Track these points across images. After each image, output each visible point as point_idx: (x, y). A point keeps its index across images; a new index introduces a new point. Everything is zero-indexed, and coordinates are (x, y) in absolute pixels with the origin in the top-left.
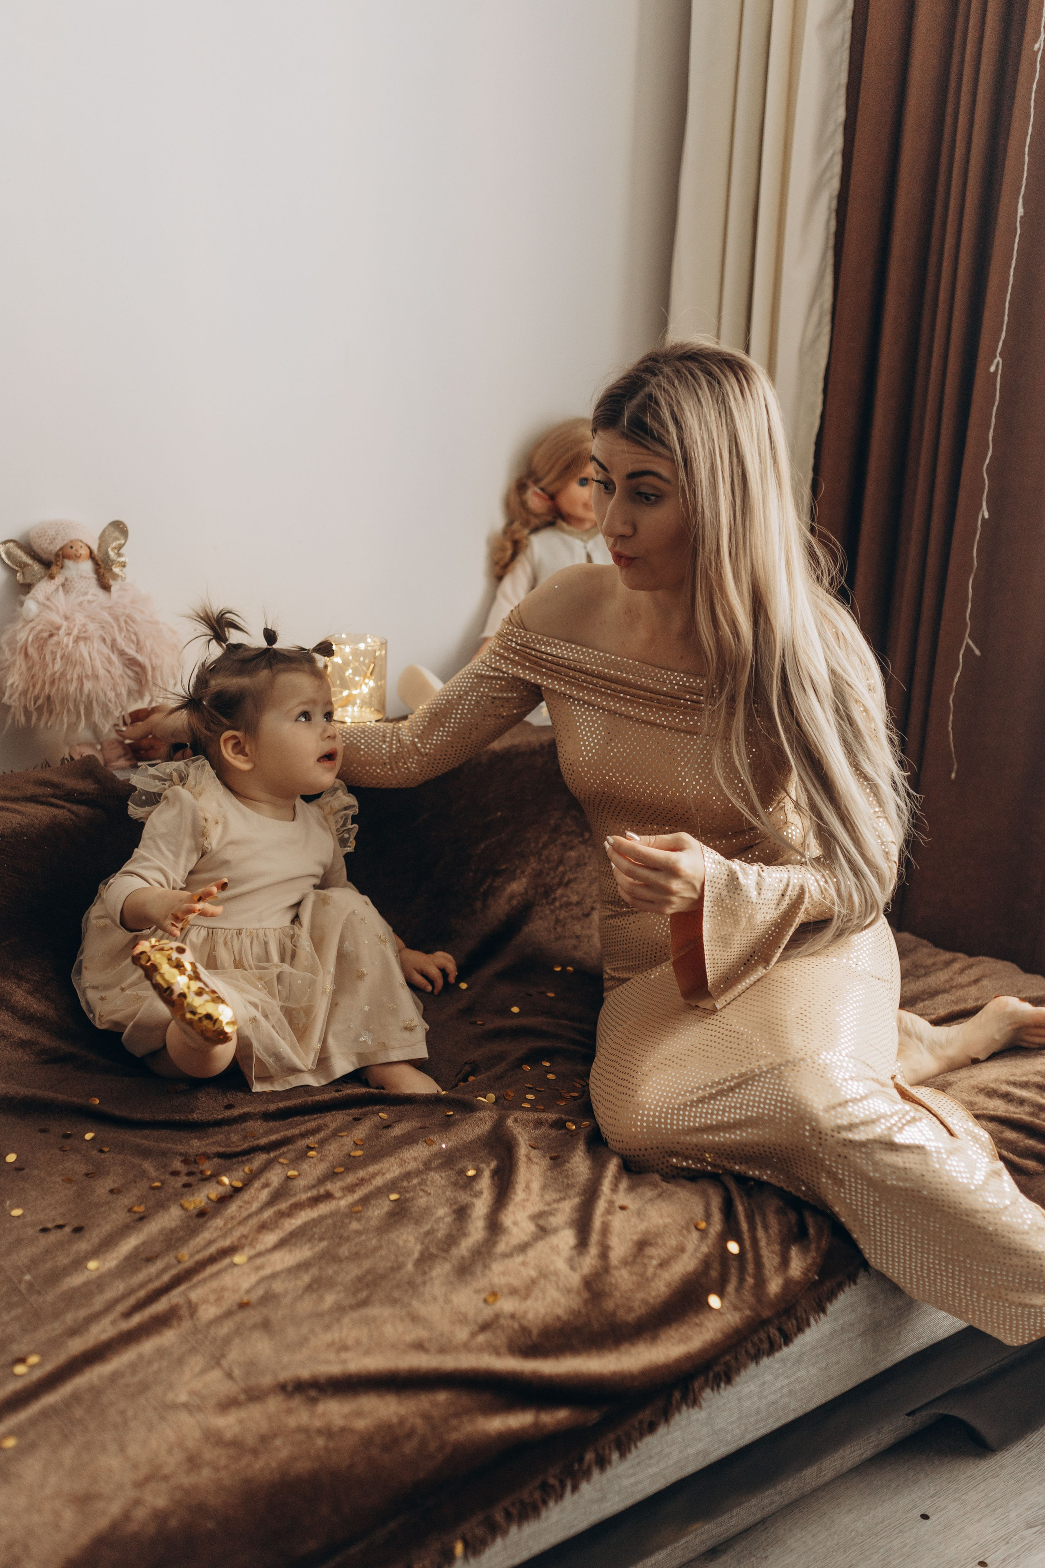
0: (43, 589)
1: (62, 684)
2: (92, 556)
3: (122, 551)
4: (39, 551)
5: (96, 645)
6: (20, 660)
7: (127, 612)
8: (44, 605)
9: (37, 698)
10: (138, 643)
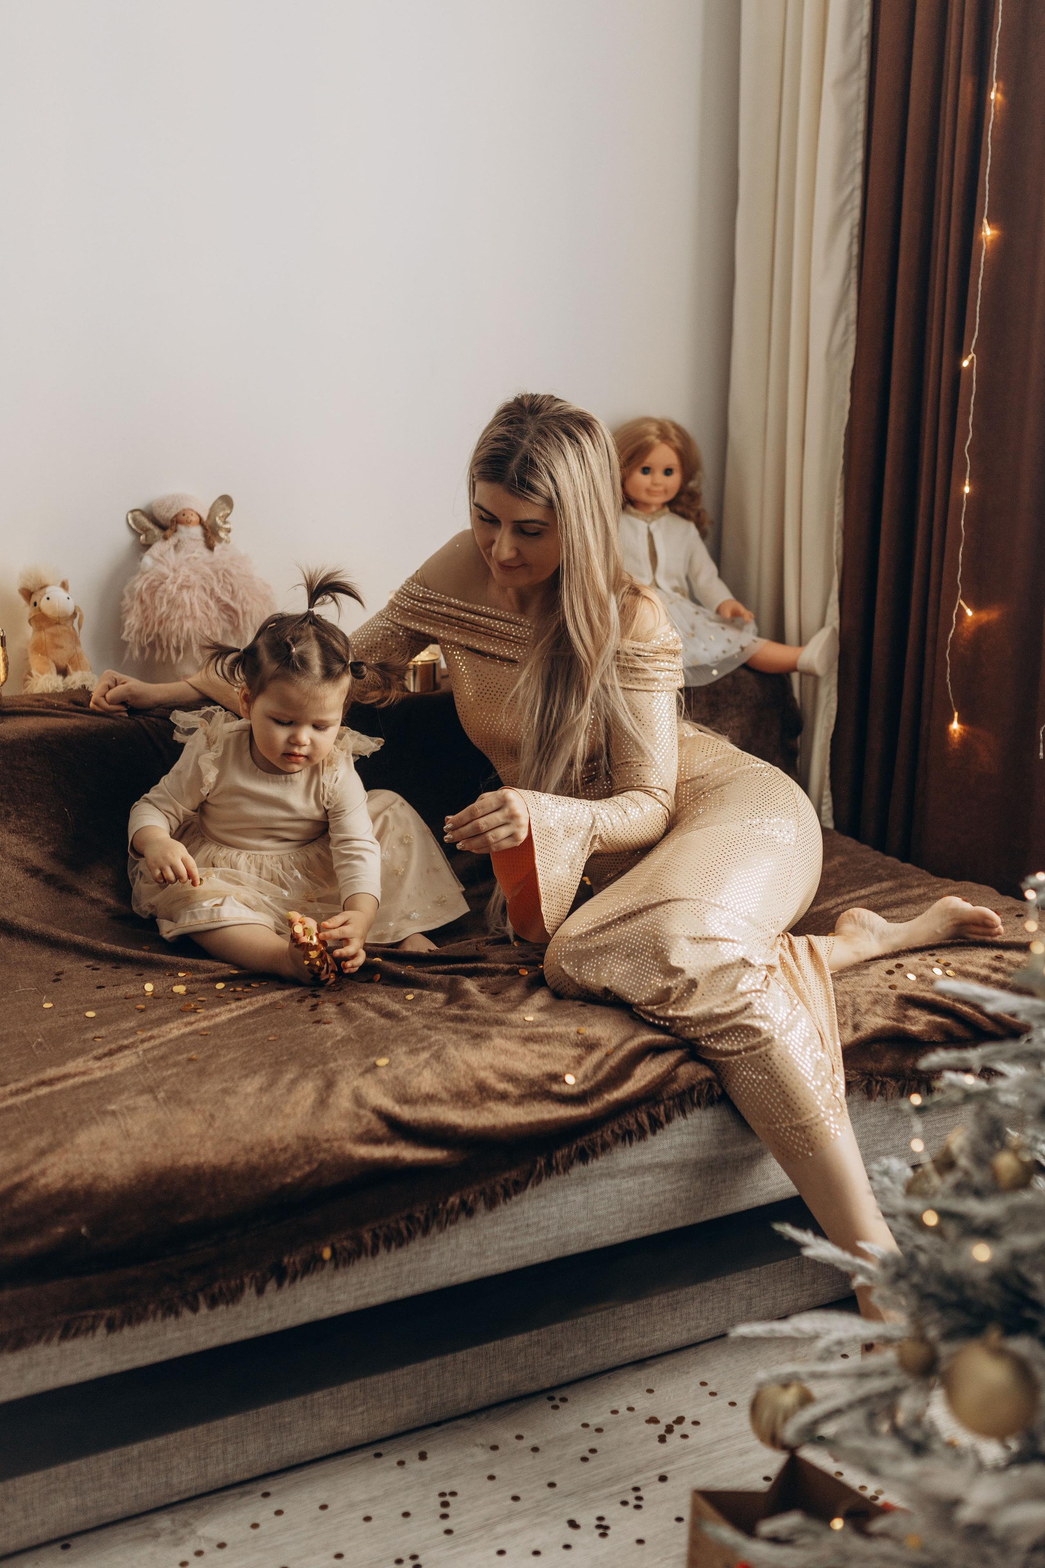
0: (158, 548)
1: (168, 624)
2: (201, 522)
3: (227, 519)
4: (159, 518)
5: (196, 593)
6: (137, 604)
7: (225, 566)
8: (158, 560)
9: (149, 636)
10: (233, 592)
